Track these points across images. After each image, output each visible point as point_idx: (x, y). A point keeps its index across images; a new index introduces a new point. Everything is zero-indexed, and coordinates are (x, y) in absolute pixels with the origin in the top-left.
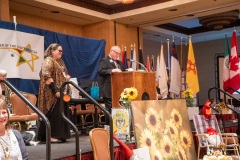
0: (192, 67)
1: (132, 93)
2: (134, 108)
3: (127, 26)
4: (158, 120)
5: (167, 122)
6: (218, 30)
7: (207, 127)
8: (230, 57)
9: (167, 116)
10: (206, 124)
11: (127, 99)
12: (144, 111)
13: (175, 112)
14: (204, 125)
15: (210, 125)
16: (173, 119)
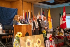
0: (50, 19)
1: (20, 35)
2: (21, 40)
3: (27, 2)
4: (31, 44)
5: (35, 44)
6: (61, 4)
7: (51, 45)
8: (63, 16)
9: (35, 42)
10: (50, 44)
11: (18, 37)
12: (25, 41)
13: (38, 39)
14: (49, 44)
15: (51, 44)
16: (37, 43)
